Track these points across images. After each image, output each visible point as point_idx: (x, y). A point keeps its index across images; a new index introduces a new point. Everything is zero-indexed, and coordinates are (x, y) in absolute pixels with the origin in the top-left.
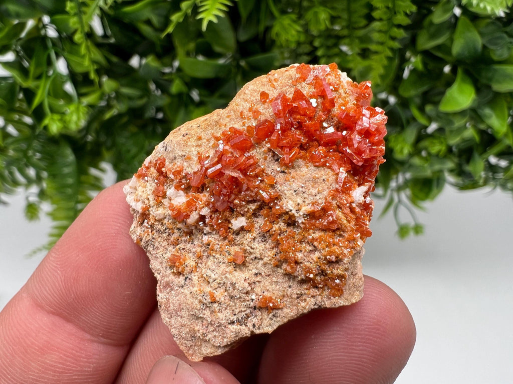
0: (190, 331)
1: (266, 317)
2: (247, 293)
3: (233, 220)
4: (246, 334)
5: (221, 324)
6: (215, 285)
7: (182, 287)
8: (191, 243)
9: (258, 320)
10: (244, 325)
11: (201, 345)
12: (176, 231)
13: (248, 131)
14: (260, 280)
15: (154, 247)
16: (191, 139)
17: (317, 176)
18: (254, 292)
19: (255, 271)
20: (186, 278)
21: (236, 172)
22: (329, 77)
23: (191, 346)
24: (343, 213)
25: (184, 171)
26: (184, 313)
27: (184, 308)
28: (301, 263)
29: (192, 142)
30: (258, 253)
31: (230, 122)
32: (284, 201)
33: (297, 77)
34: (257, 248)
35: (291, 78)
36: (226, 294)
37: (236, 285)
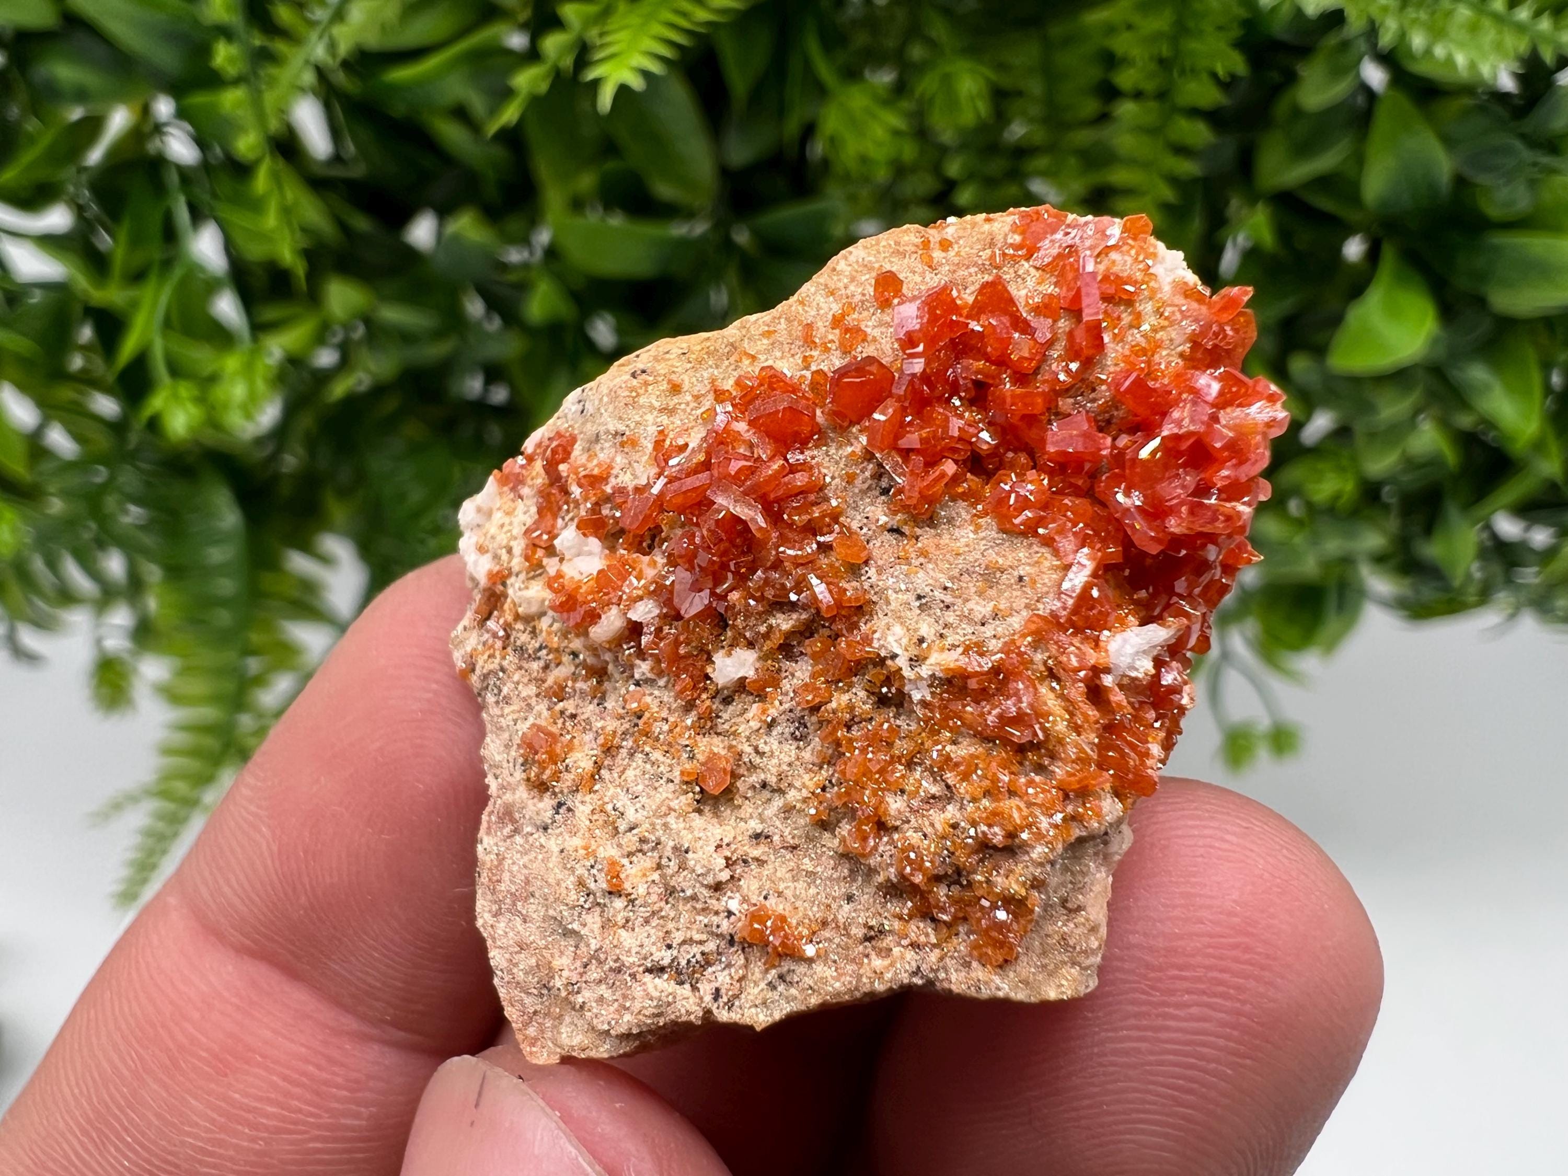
0: (538, 966)
1: (758, 975)
2: (718, 887)
3: (721, 653)
4: (688, 1013)
5: (624, 965)
6: (630, 841)
7: (545, 829)
8: (596, 701)
9: (732, 978)
10: (687, 986)
11: (560, 1017)
12: (566, 659)
13: (814, 386)
14: (764, 858)
15: (499, 694)
16: (650, 388)
17: (1001, 561)
18: (739, 888)
19: (755, 825)
20: (560, 805)
21: (749, 505)
22: (1114, 255)
23: (535, 1013)
24: (1062, 697)
25: (613, 481)
26: (533, 909)
27: (537, 895)
28: (896, 829)
29: (653, 397)
30: (774, 770)
31: (768, 351)
32: (879, 622)
33: (1010, 241)
34: (772, 755)
35: (992, 244)
36: (656, 876)
37: (690, 855)
